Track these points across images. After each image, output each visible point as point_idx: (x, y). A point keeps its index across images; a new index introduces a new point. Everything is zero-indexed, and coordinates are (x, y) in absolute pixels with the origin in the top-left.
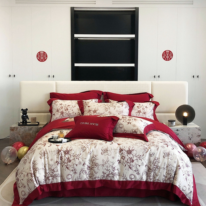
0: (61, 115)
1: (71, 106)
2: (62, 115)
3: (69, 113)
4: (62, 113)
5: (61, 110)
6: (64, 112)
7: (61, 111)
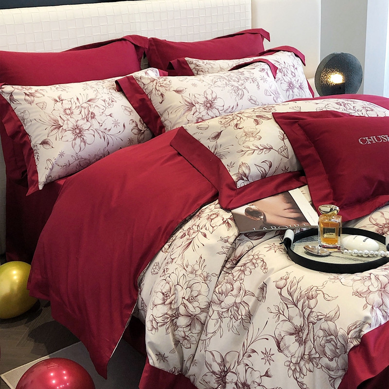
0: (75, 139)
1: (100, 103)
2: (78, 140)
3: (102, 128)
4: (78, 132)
5: (70, 119)
6: (85, 125)
7: (71, 126)
